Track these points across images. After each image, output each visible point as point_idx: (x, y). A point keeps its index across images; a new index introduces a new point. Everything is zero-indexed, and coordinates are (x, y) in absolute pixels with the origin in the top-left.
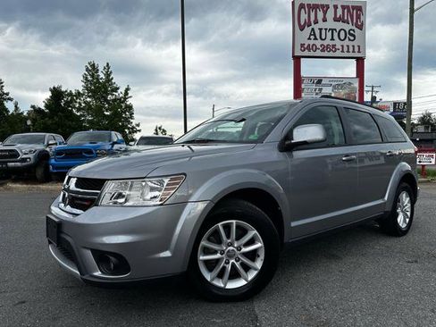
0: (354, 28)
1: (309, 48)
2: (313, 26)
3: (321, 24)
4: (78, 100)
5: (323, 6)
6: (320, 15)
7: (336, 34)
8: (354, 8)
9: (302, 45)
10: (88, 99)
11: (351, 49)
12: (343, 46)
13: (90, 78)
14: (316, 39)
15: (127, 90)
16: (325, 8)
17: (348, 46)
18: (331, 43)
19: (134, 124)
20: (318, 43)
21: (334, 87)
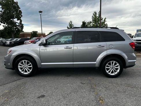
4: (90, 24)
10: (93, 24)
13: (94, 17)
15: (105, 19)
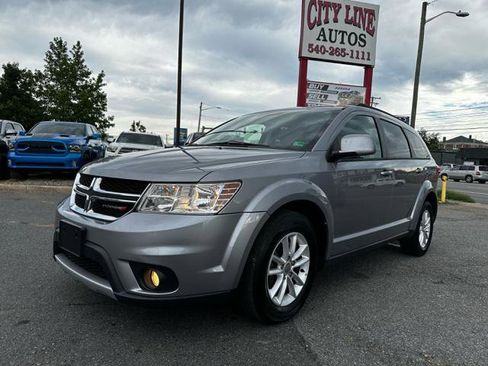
0: (365, 33)
1: (317, 49)
2: (323, 26)
3: (331, 25)
4: (39, 83)
5: (335, 5)
6: (332, 14)
7: (346, 38)
8: (366, 11)
9: (310, 46)
10: (52, 83)
11: (360, 56)
12: (352, 51)
13: (54, 57)
14: (325, 40)
15: (101, 76)
16: (337, 7)
17: (358, 52)
18: (341, 46)
19: (106, 117)
20: (328, 45)
21: (340, 95)
